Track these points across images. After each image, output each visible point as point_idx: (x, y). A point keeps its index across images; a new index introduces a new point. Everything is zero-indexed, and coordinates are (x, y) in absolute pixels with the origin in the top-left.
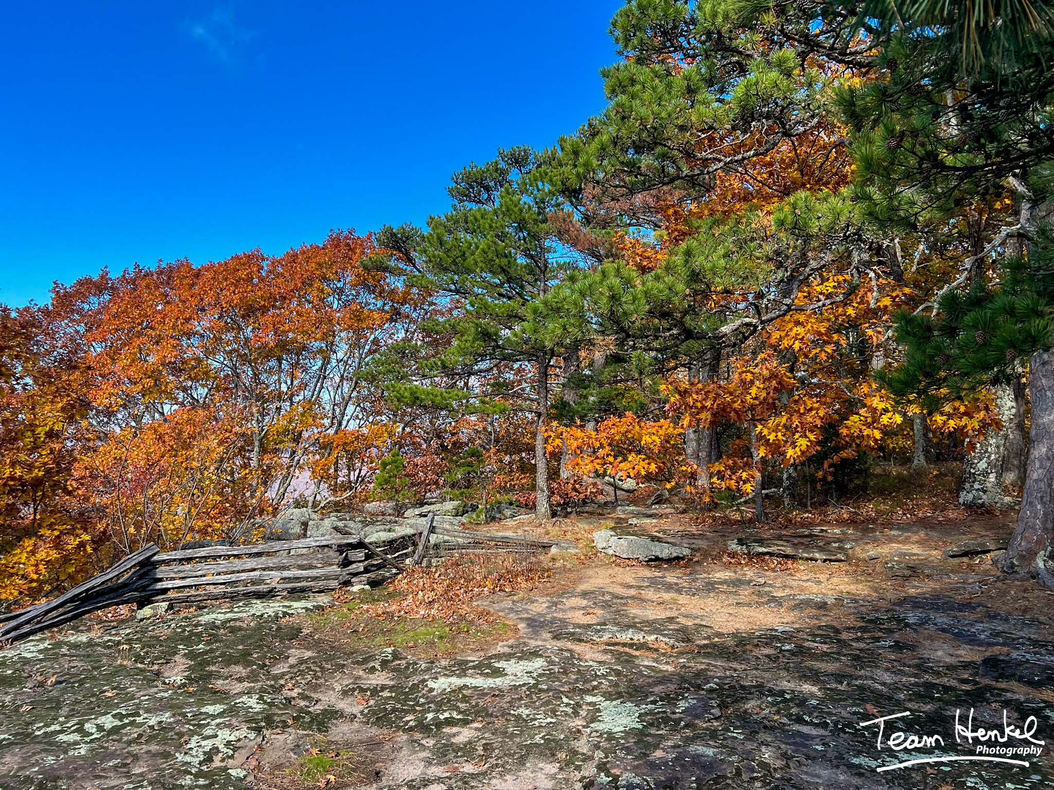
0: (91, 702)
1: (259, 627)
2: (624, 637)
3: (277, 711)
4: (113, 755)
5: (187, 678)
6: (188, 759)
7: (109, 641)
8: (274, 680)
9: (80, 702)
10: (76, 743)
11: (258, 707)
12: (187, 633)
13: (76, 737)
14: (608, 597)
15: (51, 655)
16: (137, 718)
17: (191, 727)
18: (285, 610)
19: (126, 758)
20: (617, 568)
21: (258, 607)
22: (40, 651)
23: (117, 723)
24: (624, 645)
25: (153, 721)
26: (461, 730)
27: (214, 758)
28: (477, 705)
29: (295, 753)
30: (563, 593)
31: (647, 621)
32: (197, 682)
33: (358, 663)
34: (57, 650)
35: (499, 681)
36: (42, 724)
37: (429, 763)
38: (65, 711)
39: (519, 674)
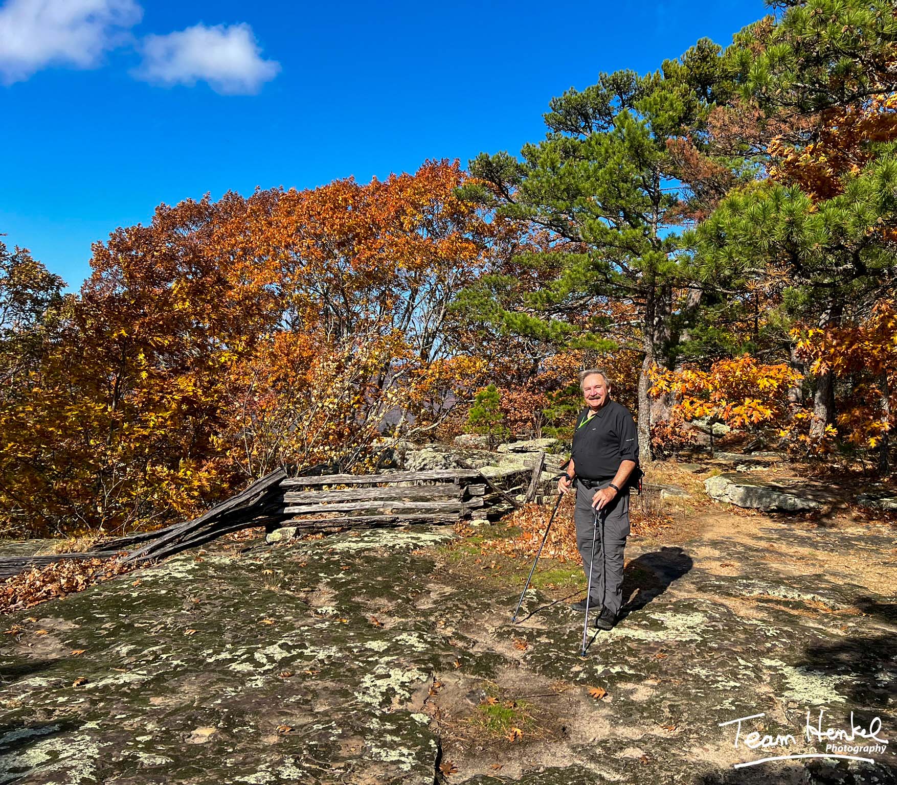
0: (252, 629)
1: (393, 559)
2: (777, 594)
3: (440, 652)
4: (291, 691)
5: (339, 609)
6: (367, 699)
7: (252, 564)
8: (424, 616)
9: (240, 629)
10: (250, 674)
11: (420, 647)
12: (324, 561)
13: (247, 667)
14: (741, 549)
15: (200, 575)
16: (305, 651)
17: (361, 664)
18: (414, 542)
19: (305, 694)
20: (737, 518)
21: (386, 538)
22: (189, 572)
23: (285, 654)
24: (778, 602)
25: (321, 655)
26: (637, 686)
27: (393, 699)
28: (647, 660)
29: (472, 700)
30: (691, 541)
31: (794, 578)
32: (348, 613)
33: (502, 602)
34: (205, 571)
35: (661, 635)
36: (211, 651)
37: (614, 722)
38: (227, 637)
39: (682, 630)
